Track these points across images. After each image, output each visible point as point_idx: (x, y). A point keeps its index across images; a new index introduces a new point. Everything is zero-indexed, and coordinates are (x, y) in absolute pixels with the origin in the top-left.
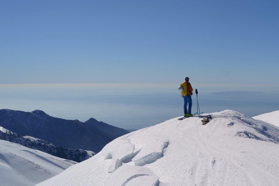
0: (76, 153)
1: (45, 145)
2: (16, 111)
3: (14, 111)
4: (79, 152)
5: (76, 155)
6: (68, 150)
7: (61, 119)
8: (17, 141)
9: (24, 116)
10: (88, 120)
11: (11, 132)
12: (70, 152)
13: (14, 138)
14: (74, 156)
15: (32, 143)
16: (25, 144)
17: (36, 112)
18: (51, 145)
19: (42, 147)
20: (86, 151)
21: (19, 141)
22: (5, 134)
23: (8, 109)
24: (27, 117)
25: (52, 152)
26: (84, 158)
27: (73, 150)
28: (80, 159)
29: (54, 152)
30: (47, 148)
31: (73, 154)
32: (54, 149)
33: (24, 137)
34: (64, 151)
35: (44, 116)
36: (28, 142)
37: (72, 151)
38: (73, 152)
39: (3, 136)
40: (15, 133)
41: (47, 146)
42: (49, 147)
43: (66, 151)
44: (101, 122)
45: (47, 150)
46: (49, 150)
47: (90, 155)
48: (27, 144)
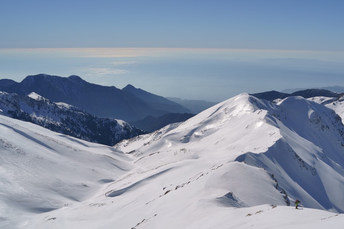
0: (106, 122)
1: (74, 113)
2: (53, 76)
3: (51, 76)
4: (109, 121)
5: (106, 124)
6: (97, 118)
7: (98, 85)
8: (46, 107)
9: (61, 82)
10: (126, 87)
11: (44, 98)
12: (99, 120)
13: (42, 105)
14: (103, 125)
15: (60, 110)
16: (53, 111)
17: (72, 77)
18: (80, 113)
19: (71, 115)
20: (116, 120)
21: (48, 108)
22: (33, 101)
23: (45, 74)
24: (64, 83)
25: (82, 120)
26: (114, 128)
27: (103, 119)
28: (110, 129)
29: (83, 120)
30: (76, 116)
31: (103, 123)
32: (83, 117)
33: (56, 103)
34: (93, 120)
35: (81, 82)
36: (56, 109)
37: (101, 120)
38: (103, 121)
39: (31, 102)
40: (47, 100)
41: (76, 113)
42: (78, 115)
43: (96, 120)
44: (139, 89)
45: (76, 118)
46: (78, 118)
47: (121, 125)
48: (55, 111)
